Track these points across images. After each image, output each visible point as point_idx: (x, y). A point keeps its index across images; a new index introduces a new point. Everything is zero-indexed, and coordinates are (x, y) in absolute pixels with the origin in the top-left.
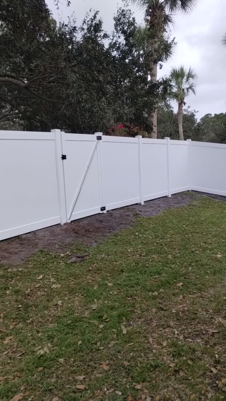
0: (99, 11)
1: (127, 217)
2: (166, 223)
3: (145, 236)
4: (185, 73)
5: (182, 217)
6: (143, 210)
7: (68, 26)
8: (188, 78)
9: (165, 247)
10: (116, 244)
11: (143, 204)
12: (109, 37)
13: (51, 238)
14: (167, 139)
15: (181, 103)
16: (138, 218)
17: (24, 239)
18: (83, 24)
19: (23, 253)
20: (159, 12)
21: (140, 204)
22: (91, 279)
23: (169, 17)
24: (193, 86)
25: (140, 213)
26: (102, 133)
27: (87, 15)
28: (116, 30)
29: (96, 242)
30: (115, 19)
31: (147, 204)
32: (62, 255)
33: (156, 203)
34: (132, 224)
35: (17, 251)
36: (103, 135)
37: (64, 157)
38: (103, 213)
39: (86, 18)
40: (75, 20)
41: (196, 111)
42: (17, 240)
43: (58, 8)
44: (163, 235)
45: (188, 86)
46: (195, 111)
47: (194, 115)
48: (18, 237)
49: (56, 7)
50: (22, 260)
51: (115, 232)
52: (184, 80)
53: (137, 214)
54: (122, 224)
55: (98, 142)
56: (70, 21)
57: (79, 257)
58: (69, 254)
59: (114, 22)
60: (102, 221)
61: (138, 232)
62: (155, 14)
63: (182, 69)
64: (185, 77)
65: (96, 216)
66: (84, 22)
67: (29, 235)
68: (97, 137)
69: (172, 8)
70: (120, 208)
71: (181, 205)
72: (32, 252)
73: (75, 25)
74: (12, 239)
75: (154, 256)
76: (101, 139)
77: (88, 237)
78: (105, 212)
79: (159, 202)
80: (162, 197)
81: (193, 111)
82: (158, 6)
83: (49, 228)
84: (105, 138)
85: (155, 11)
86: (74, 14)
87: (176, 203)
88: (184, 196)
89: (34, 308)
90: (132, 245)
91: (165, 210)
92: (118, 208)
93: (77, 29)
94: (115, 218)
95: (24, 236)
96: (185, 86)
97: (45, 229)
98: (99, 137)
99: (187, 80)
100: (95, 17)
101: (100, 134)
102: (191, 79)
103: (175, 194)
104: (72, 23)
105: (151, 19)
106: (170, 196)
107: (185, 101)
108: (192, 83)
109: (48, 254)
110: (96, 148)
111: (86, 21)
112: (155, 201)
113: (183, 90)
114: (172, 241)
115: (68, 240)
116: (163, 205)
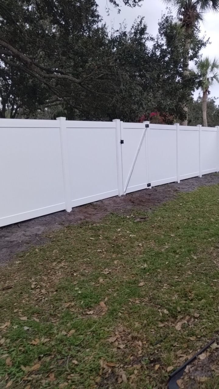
0: (144, 17)
1: (169, 192)
2: (202, 197)
3: (188, 206)
4: (210, 63)
5: (214, 193)
6: (180, 187)
7: (120, 31)
8: (212, 68)
9: (206, 214)
10: (166, 211)
11: (179, 182)
12: (154, 40)
13: (115, 205)
14: (199, 126)
15: (206, 92)
16: (179, 193)
17: (96, 205)
18: (132, 29)
19: (99, 215)
20: (192, 12)
21: (177, 182)
22: (156, 233)
23: (200, 15)
24: (216, 76)
25: (178, 189)
26: (149, 122)
27: (135, 21)
28: (160, 34)
29: (150, 209)
30: (159, 24)
31: (183, 183)
32: (128, 217)
33: (190, 182)
34: (175, 197)
35: (94, 213)
36: (150, 123)
37: (122, 142)
38: (149, 189)
39: (134, 24)
40: (125, 26)
41: (216, 98)
42: (91, 206)
43: (109, 15)
44: (202, 205)
45: (212, 75)
46: (214, 97)
47: (214, 102)
48: (91, 204)
49: (107, 14)
50: (100, 219)
51: (163, 202)
52: (209, 70)
53: (176, 190)
54: (166, 197)
55: (146, 130)
56: (121, 27)
57: (142, 218)
58: (134, 216)
59: (159, 27)
60: (149, 195)
61: (181, 203)
62: (188, 13)
63: (207, 60)
64: (210, 67)
65: (144, 190)
66: (133, 27)
67: (98, 203)
68: (146, 125)
69: (203, 7)
70: (162, 185)
71: (212, 183)
72: (106, 215)
73: (126, 30)
74: (87, 205)
75: (199, 219)
76: (148, 127)
77: (143, 205)
78: (150, 187)
79: (192, 181)
80: (194, 177)
81: (213, 98)
82: (191, 6)
83: (111, 198)
84: (151, 126)
85: (188, 11)
86: (125, 21)
87: (207, 182)
88: (213, 177)
89: (124, 247)
90: (179, 212)
91: (199, 187)
92: (160, 185)
93: (126, 33)
94: (160, 192)
95: (95, 203)
96: (210, 75)
97: (109, 199)
98: (147, 125)
99: (212, 70)
100: (141, 22)
101: (148, 122)
102: (215, 69)
103: (205, 175)
104: (123, 29)
105: (184, 17)
106: (201, 176)
107: (209, 89)
108: (216, 72)
109: (118, 216)
110: (145, 134)
111: (134, 27)
112: (189, 180)
113: (208, 79)
114: (211, 210)
115: (129, 207)
116: (196, 184)
